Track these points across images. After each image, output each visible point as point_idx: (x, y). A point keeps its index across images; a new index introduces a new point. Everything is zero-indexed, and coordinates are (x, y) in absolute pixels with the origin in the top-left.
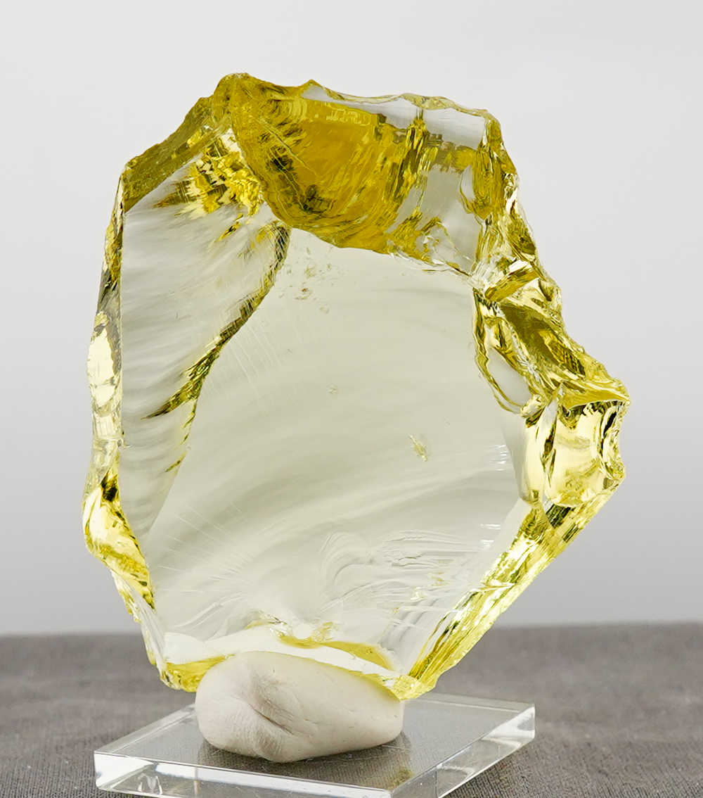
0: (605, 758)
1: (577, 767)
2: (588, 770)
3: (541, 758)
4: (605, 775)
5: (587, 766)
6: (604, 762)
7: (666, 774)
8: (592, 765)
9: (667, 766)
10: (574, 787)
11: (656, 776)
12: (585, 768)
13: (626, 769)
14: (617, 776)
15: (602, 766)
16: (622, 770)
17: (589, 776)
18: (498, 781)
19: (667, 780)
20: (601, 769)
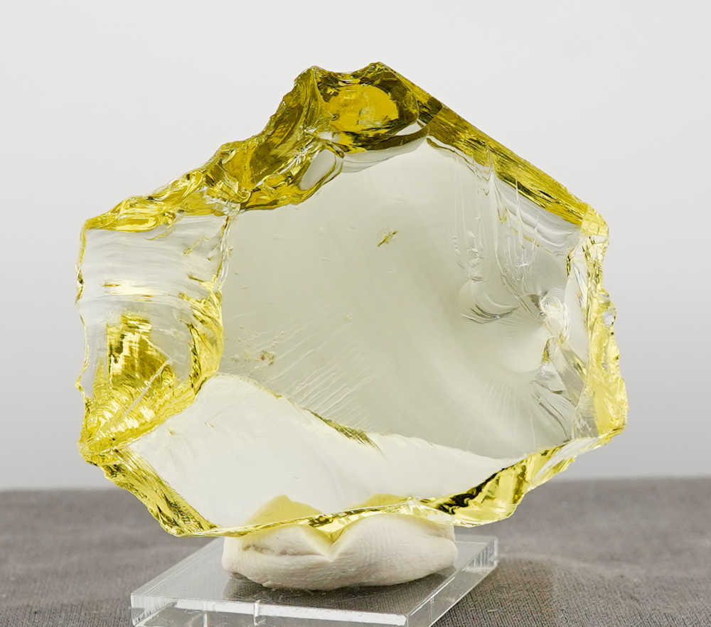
0: (637, 587)
1: (612, 595)
2: (622, 597)
3: (578, 590)
4: (636, 601)
5: (621, 593)
6: (636, 589)
7: (689, 602)
8: (625, 592)
9: (690, 596)
10: (609, 613)
11: (681, 604)
12: (619, 595)
13: (654, 597)
14: (647, 603)
15: (634, 592)
16: (650, 597)
17: (622, 602)
18: (540, 614)
19: (691, 607)
20: (633, 595)
